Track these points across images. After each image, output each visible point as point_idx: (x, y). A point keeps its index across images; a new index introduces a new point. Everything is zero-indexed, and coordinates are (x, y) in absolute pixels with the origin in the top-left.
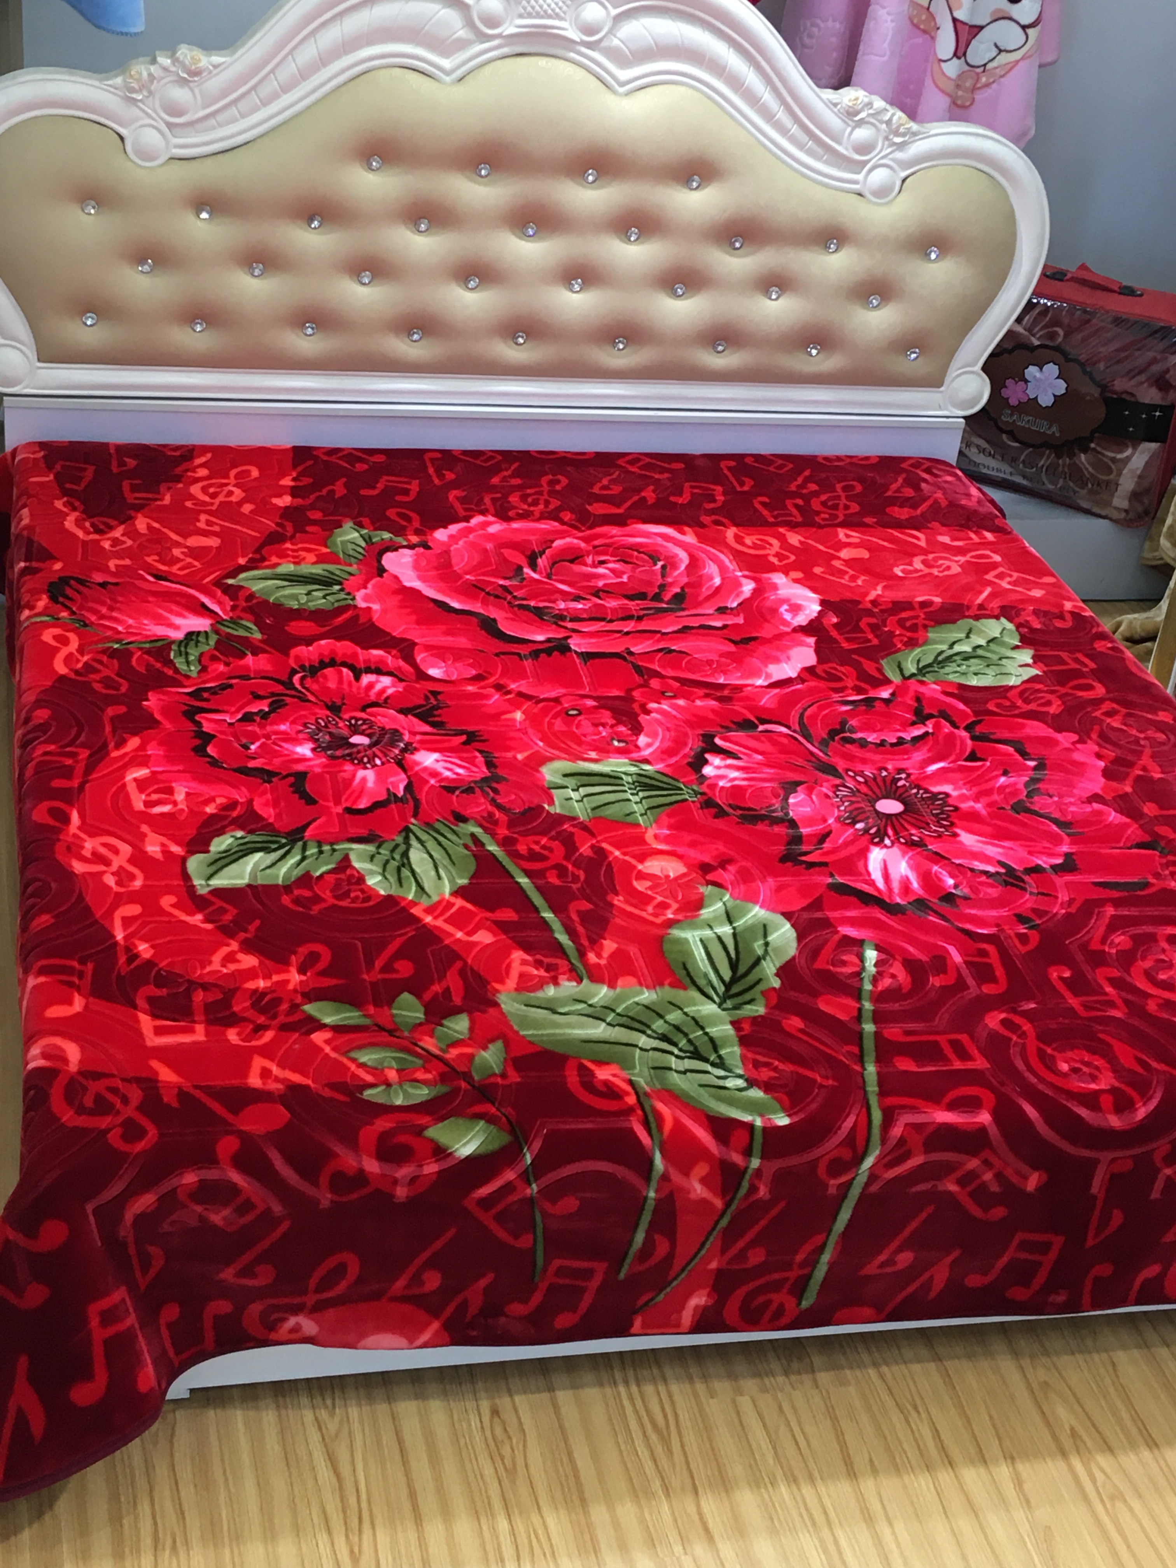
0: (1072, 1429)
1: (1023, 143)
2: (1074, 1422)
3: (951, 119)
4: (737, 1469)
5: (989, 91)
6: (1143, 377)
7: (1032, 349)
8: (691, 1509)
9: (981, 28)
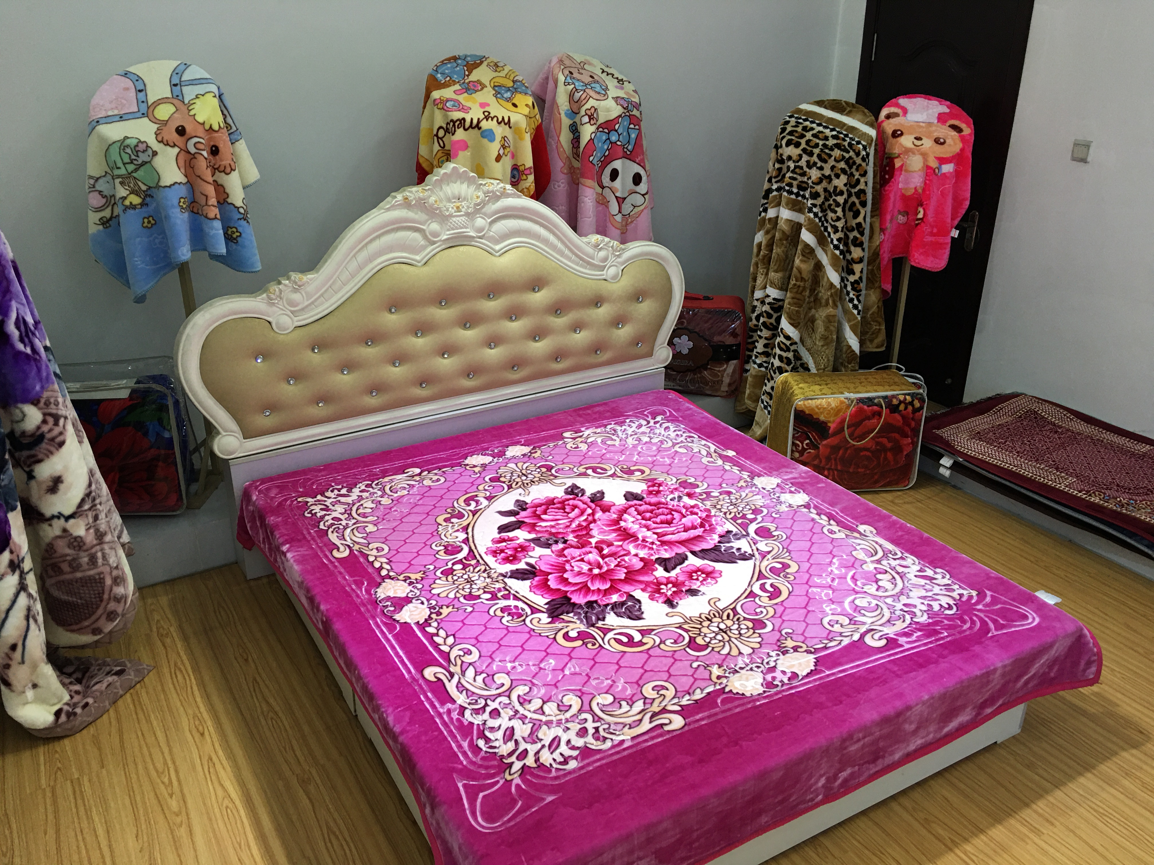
5: (633, 225)
6: (725, 334)
9: (625, 198)
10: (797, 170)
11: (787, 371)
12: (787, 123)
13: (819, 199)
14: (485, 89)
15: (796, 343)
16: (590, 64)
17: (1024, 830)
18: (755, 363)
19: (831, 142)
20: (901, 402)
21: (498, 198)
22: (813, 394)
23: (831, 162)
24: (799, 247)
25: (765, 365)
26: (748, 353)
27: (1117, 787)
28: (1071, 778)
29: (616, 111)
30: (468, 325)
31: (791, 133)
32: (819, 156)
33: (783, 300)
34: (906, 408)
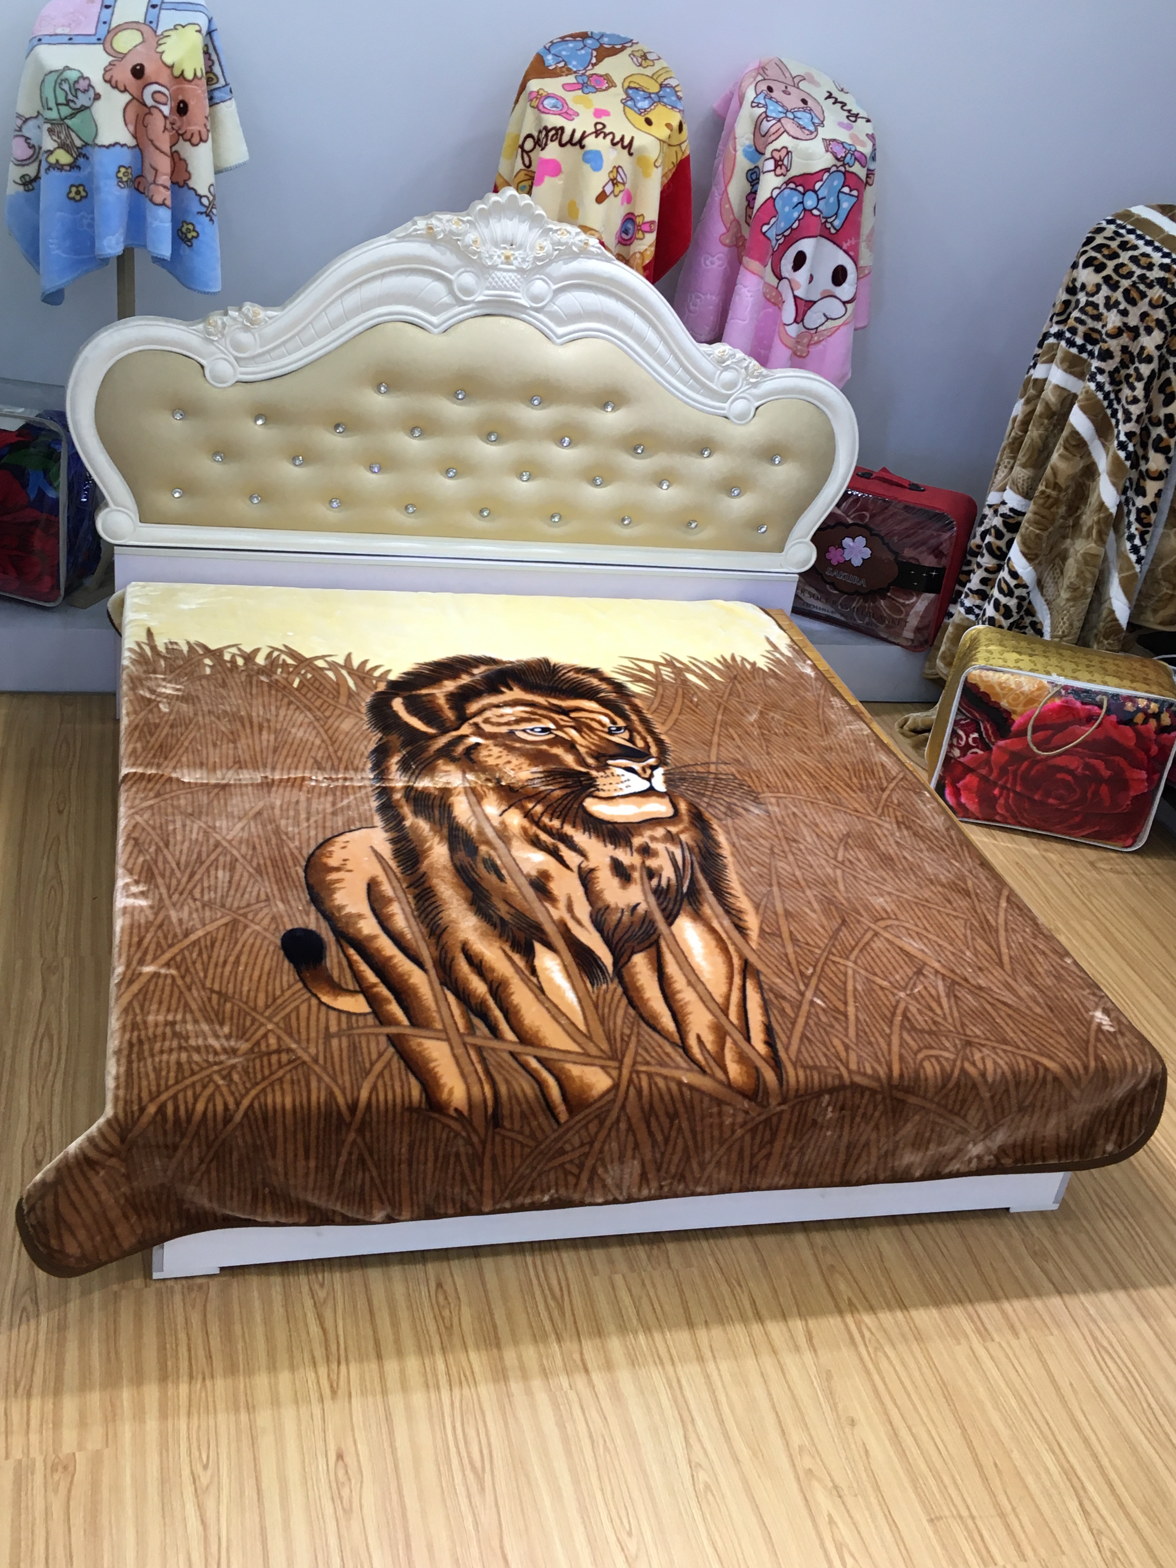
0: (849, 1299)
1: (842, 384)
2: (850, 1294)
3: (793, 366)
4: (610, 1326)
5: (820, 346)
6: (923, 548)
7: (849, 526)
8: (577, 1356)
9: (814, 302)
10: (1089, 309)
11: (1001, 627)
12: (1100, 230)
13: (1110, 362)
14: (613, 89)
15: (1025, 586)
16: (813, 82)
17: (968, 1327)
18: (962, 605)
19: (1156, 274)
20: (1139, 710)
21: (575, 256)
22: (1001, 662)
23: (1143, 306)
24: (1065, 433)
25: (977, 611)
26: (958, 587)
27: (1152, 1321)
28: (1089, 1288)
29: (824, 160)
30: (493, 438)
31: (1098, 248)
32: (1126, 293)
33: (1023, 514)
34: (1145, 721)
